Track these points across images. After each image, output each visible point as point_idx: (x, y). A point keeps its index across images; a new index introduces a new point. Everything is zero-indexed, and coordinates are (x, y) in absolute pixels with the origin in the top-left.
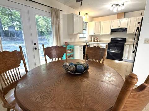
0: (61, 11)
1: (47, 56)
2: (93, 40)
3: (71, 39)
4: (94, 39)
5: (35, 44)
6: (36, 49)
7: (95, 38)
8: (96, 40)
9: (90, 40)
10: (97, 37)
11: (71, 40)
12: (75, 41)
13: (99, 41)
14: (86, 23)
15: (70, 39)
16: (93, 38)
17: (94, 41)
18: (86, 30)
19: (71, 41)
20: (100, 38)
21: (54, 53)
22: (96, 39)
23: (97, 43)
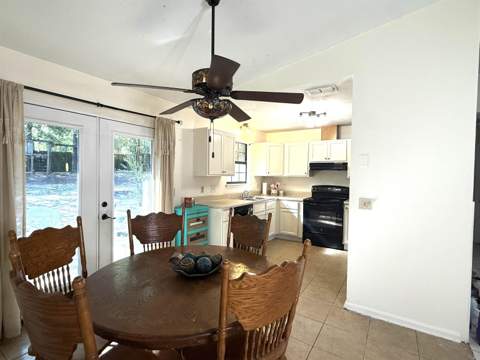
0: (179, 122)
1: (134, 237)
2: (265, 191)
3: (203, 188)
4: (269, 186)
5: (105, 204)
6: (105, 217)
7: (272, 186)
8: (273, 191)
9: (259, 190)
10: (277, 183)
11: (202, 191)
12: (215, 194)
13: (281, 192)
14: (246, 145)
15: (200, 190)
16: (265, 185)
17: (269, 193)
18: (245, 163)
19: (202, 195)
20: (285, 185)
21: (153, 229)
22: (275, 189)
23: (276, 198)
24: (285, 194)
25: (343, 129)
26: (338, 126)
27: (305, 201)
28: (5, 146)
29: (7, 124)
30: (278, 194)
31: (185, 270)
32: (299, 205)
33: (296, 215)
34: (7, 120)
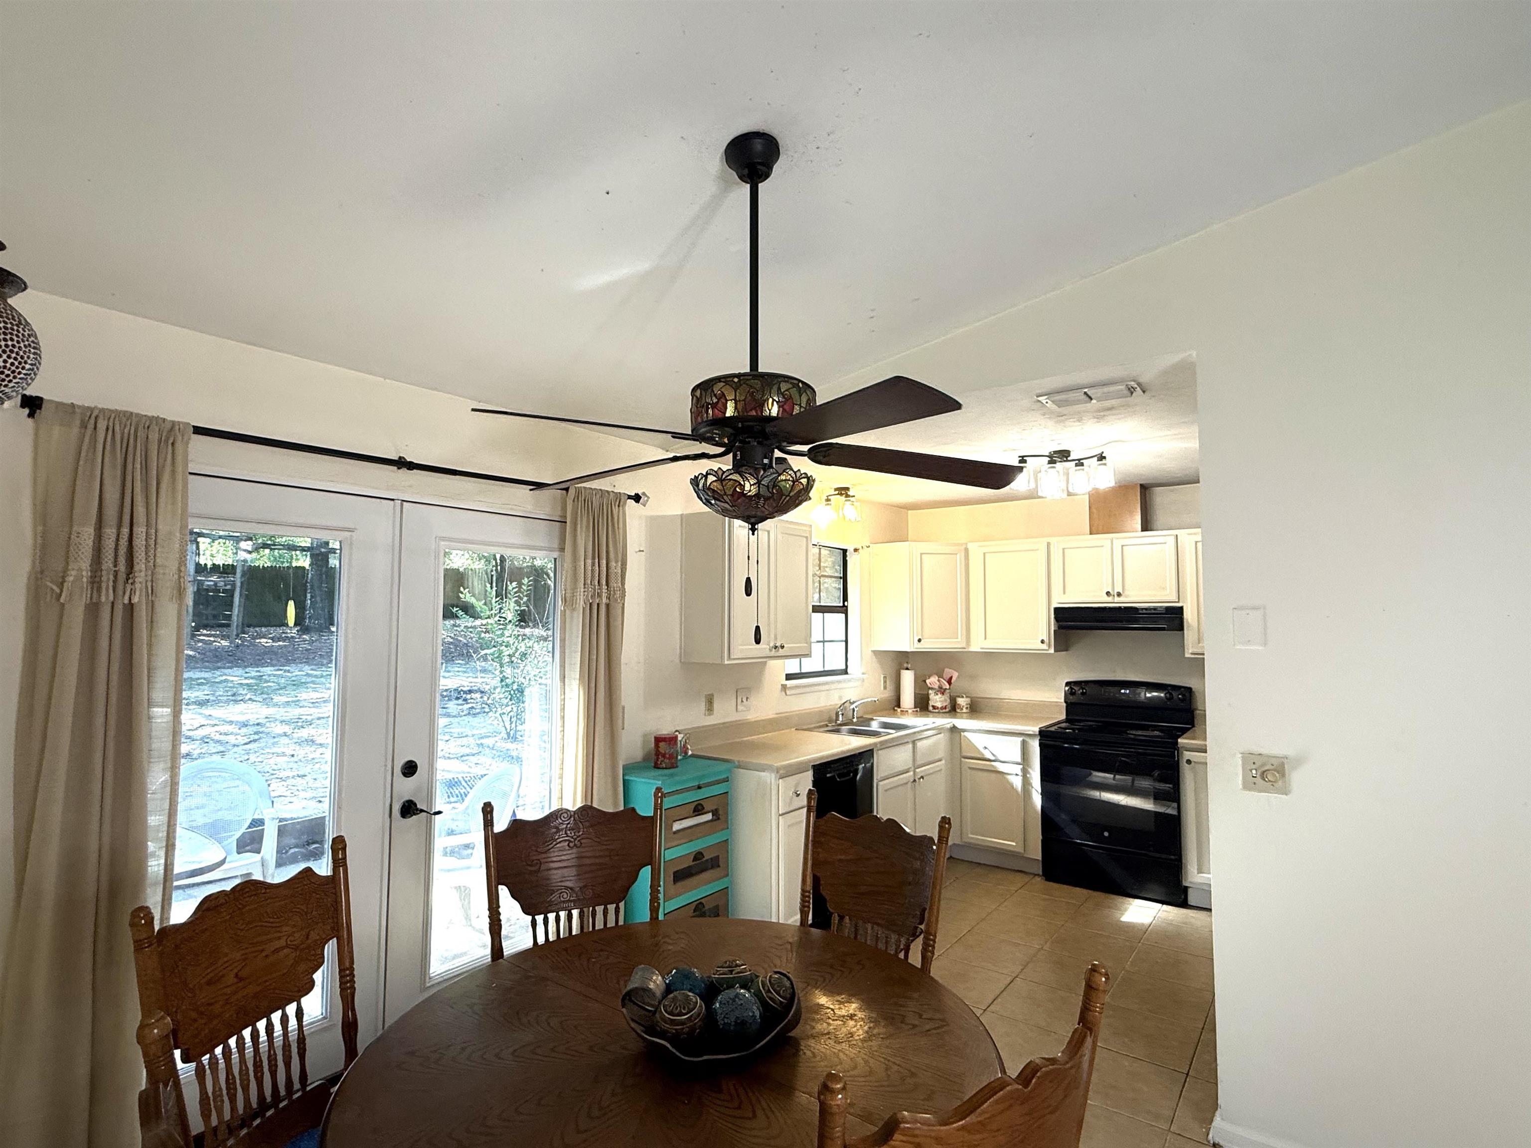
0: (637, 498)
2: (908, 699)
3: (710, 702)
4: (921, 683)
5: (410, 769)
6: (409, 809)
7: (933, 681)
8: (937, 700)
9: (888, 694)
10: (948, 672)
12: (752, 716)
13: (962, 701)
14: (845, 551)
15: (703, 706)
16: (908, 678)
17: (922, 705)
18: (844, 610)
19: (710, 721)
20: (973, 677)
21: (561, 865)
22: (942, 691)
23: (946, 722)
24: (975, 709)
25: (1160, 497)
26: (1145, 489)
27: (1043, 734)
28: (130, 608)
29: (140, 541)
30: (953, 709)
31: (674, 1039)
32: (1024, 747)
33: (1017, 782)
34: (140, 531)
